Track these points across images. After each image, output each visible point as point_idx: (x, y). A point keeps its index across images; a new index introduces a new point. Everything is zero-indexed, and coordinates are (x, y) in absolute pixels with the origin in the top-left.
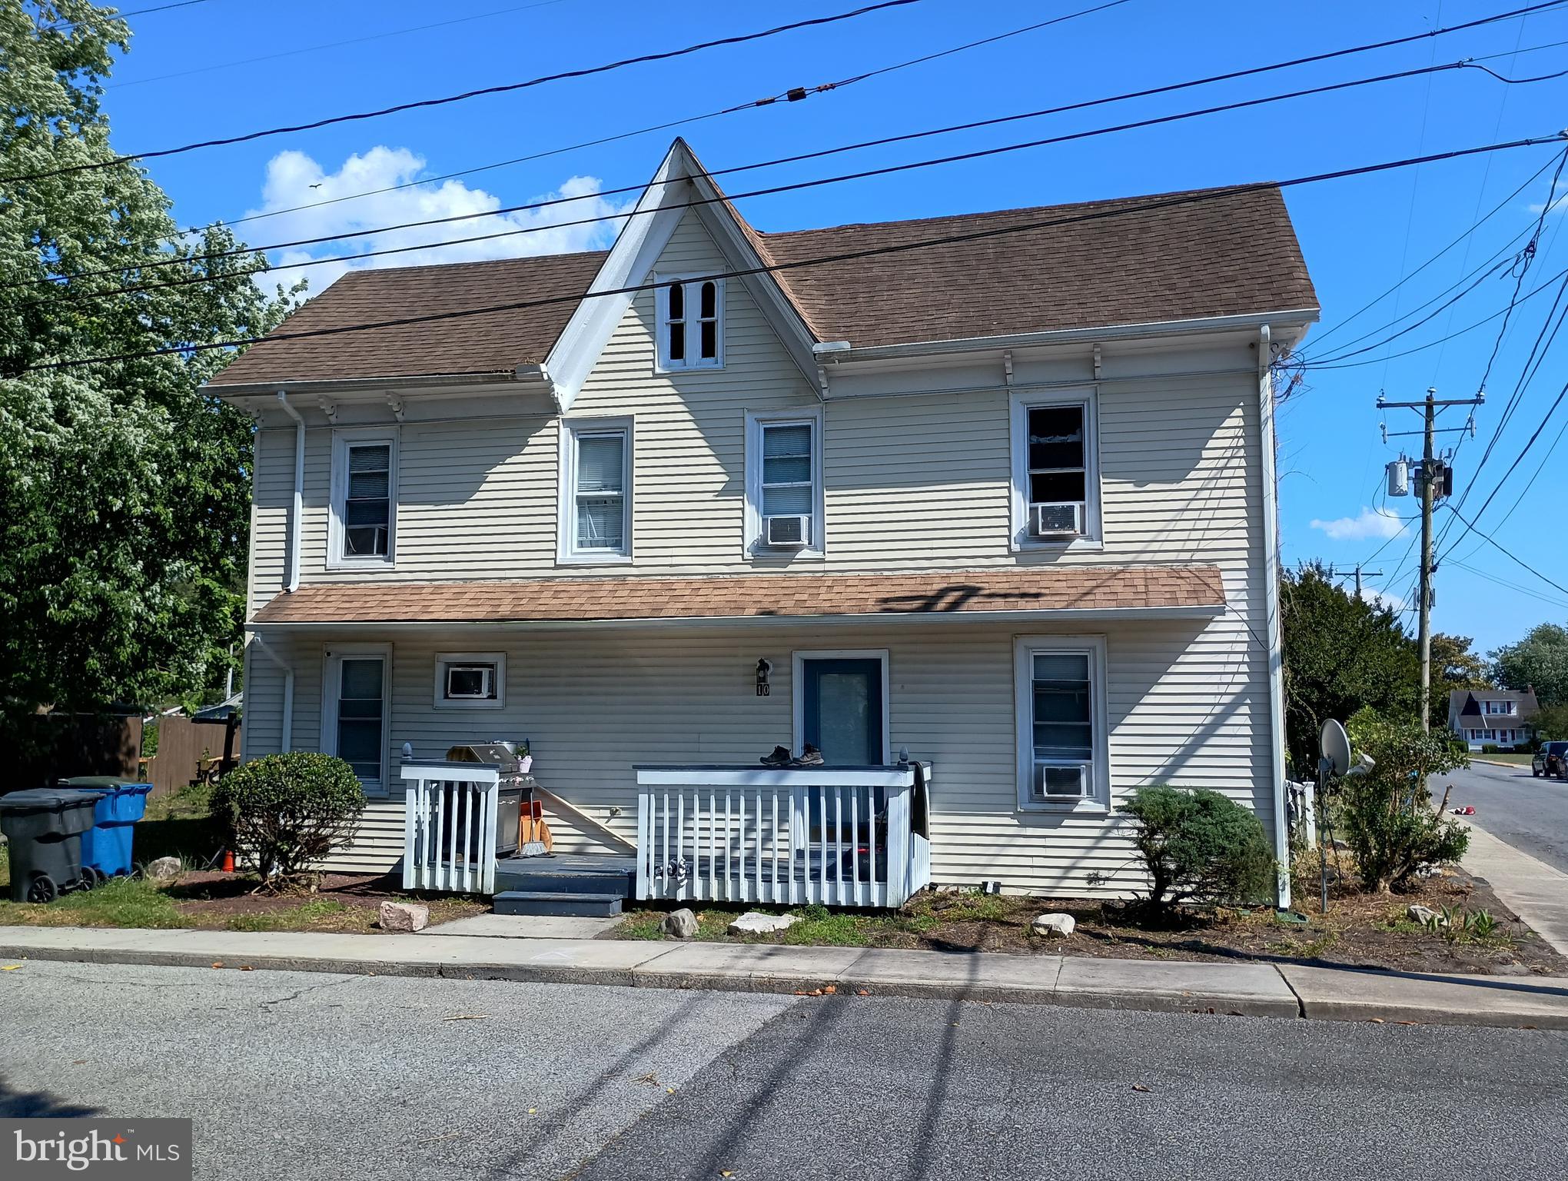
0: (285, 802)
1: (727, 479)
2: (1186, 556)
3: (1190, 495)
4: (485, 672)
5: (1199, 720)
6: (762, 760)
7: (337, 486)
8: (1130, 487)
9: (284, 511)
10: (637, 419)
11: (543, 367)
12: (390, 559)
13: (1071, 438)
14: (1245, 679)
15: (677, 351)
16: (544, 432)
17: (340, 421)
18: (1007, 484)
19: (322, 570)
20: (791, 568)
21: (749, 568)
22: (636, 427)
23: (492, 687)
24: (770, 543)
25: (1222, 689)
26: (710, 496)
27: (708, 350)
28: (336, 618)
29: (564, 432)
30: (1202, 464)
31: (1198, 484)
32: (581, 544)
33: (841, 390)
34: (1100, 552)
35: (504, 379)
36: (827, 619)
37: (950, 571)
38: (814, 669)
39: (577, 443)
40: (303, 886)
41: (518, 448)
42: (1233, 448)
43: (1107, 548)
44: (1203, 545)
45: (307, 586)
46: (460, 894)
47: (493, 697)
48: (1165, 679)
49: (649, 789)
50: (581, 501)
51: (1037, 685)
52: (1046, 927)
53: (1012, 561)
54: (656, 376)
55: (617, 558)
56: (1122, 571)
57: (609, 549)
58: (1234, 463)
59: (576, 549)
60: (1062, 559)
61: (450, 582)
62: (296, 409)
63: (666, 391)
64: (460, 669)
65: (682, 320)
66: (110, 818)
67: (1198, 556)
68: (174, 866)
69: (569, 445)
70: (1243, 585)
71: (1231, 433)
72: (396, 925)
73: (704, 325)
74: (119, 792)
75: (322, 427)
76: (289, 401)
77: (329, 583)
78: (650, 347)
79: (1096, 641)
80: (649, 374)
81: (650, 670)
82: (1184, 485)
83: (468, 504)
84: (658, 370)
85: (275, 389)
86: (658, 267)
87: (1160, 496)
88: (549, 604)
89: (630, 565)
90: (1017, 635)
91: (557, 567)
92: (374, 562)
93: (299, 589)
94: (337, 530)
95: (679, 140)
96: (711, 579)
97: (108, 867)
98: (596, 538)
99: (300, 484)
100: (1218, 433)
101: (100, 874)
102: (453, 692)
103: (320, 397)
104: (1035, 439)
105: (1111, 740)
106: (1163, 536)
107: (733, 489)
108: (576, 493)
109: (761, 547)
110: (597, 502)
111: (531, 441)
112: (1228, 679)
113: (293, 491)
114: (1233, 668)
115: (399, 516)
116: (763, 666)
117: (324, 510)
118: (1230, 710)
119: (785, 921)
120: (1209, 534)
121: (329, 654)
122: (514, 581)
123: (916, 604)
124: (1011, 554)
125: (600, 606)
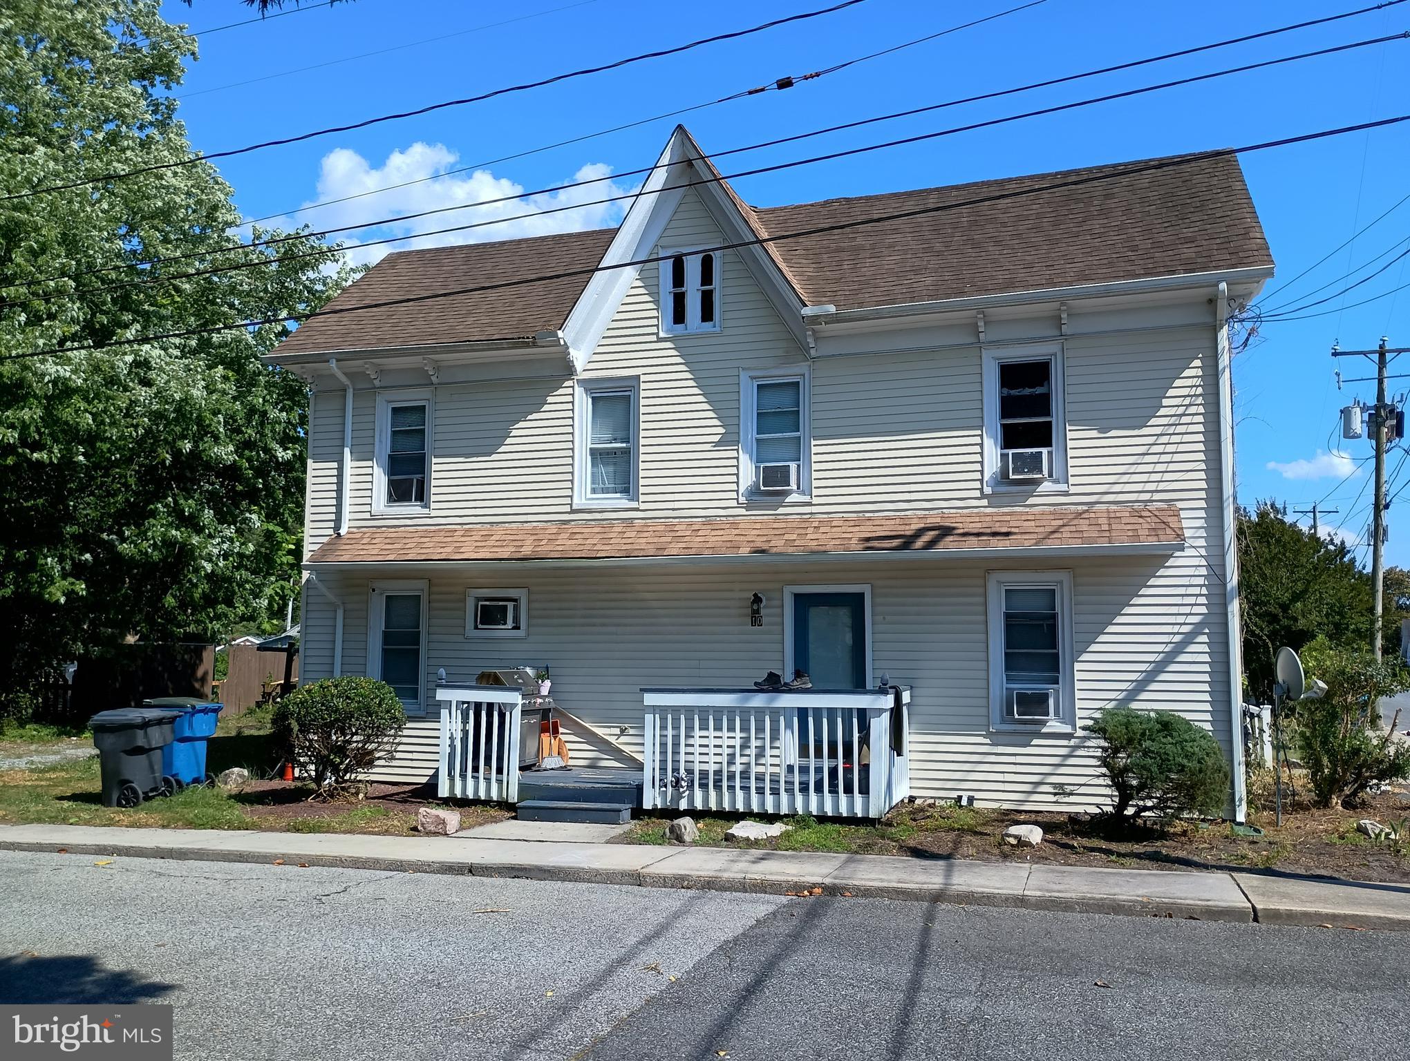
0: (337, 720)
1: (723, 431)
2: (1146, 496)
3: (1151, 440)
4: (510, 605)
5: (1160, 648)
6: (756, 684)
7: (380, 441)
8: (1094, 434)
9: (335, 465)
10: (643, 378)
11: (560, 334)
12: (427, 506)
13: (1039, 390)
14: (1204, 610)
15: (679, 317)
16: (560, 391)
17: (383, 384)
18: (979, 432)
19: (367, 516)
20: (781, 510)
21: (743, 511)
22: (643, 386)
23: (516, 619)
24: (762, 488)
25: (1181, 619)
26: (708, 447)
27: (707, 315)
28: (380, 558)
29: (579, 391)
30: (1162, 412)
31: (1158, 430)
32: (594, 491)
33: (827, 349)
34: (1066, 494)
35: (527, 345)
36: (815, 557)
37: (927, 512)
38: (803, 603)
39: (590, 400)
40: (352, 794)
41: (538, 406)
42: (1192, 396)
43: (1073, 490)
44: (1162, 486)
45: (355, 530)
46: (487, 803)
47: (517, 628)
48: (1127, 610)
49: (654, 709)
50: (593, 452)
51: (1008, 616)
52: (1015, 837)
53: (985, 502)
54: (660, 340)
55: (625, 503)
56: (1087, 511)
57: (618, 495)
58: (1192, 410)
59: (589, 496)
60: (1031, 501)
61: (479, 526)
62: (345, 374)
63: (669, 353)
64: (487, 603)
65: (684, 289)
66: (187, 733)
67: (1157, 496)
68: (241, 776)
69: (583, 402)
70: (1201, 523)
71: (1189, 382)
72: (432, 828)
73: (703, 292)
74: (195, 711)
75: (367, 391)
76: (338, 368)
77: (374, 527)
78: (655, 313)
79: (1063, 576)
80: (654, 338)
81: (655, 604)
82: (1145, 431)
83: (494, 457)
84: (662, 335)
85: (328, 356)
86: (664, 242)
87: (1123, 442)
88: (565, 544)
89: (637, 510)
90: (989, 571)
91: (573, 511)
92: (412, 509)
93: (348, 533)
94: (380, 480)
95: (680, 126)
96: (708, 521)
97: (186, 777)
98: (607, 485)
99: (348, 440)
100: (1178, 383)
101: (179, 782)
102: (482, 623)
103: (366, 363)
104: (1005, 391)
105: (1077, 666)
106: (1125, 478)
107: (729, 440)
108: (590, 446)
109: (754, 492)
110: (608, 453)
111: (550, 399)
112: (1187, 610)
113: (343, 446)
114: (1192, 600)
115: (434, 467)
116: (757, 599)
117: (369, 463)
118: (1189, 639)
119: (776, 829)
120: (1167, 476)
121: (374, 590)
122: (535, 524)
123: (896, 543)
124: (983, 496)
125: (611, 546)
